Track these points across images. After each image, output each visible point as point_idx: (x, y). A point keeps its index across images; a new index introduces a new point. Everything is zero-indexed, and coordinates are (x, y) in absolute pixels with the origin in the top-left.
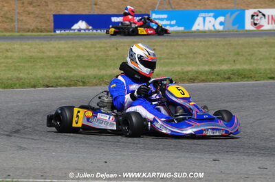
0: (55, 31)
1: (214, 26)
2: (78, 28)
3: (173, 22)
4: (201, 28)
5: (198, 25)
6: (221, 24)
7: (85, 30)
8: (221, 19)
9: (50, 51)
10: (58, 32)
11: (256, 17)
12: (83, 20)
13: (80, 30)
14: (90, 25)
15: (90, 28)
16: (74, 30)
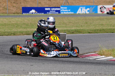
0: (23, 14)
1: (85, 12)
2: (32, 12)
3: (69, 10)
4: (80, 13)
5: (79, 12)
6: (88, 11)
7: (34, 13)
8: (88, 9)
9: (14, 21)
10: (24, 14)
11: (102, 9)
12: (34, 9)
13: (32, 13)
14: (37, 11)
15: (37, 12)
16: (30, 13)
